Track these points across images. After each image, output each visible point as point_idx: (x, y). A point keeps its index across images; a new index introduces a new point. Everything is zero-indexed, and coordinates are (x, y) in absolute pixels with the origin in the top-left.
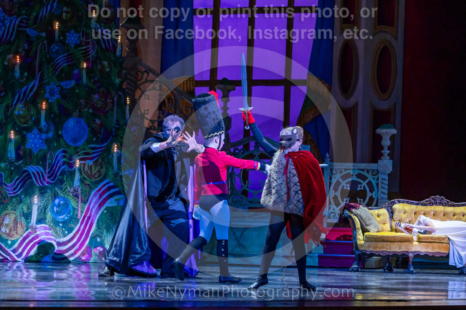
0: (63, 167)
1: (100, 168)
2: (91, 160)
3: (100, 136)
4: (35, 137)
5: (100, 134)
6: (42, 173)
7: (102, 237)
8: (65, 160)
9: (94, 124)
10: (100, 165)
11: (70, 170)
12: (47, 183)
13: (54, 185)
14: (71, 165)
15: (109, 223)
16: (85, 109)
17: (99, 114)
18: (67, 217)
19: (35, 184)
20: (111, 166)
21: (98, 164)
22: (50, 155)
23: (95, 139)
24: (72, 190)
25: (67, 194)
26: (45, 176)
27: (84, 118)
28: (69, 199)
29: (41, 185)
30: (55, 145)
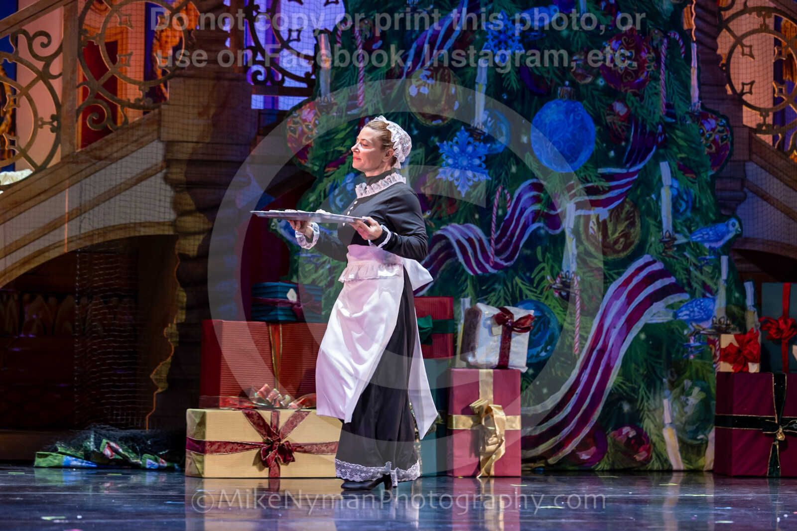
0: (534, 226)
1: (627, 226)
2: (604, 207)
3: (626, 146)
4: (463, 151)
5: (627, 140)
6: (480, 241)
7: (637, 400)
8: (537, 207)
9: (608, 115)
10: (626, 219)
11: (551, 232)
12: (493, 267)
13: (511, 272)
14: (554, 221)
15: (653, 364)
16: (585, 77)
17: (623, 90)
18: (546, 351)
19: (464, 270)
20: (656, 220)
21: (623, 216)
22: (501, 196)
23: (612, 154)
24: (558, 284)
25: (545, 293)
26: (488, 250)
27: (585, 101)
28: (551, 307)
29: (479, 272)
30: (514, 169)
